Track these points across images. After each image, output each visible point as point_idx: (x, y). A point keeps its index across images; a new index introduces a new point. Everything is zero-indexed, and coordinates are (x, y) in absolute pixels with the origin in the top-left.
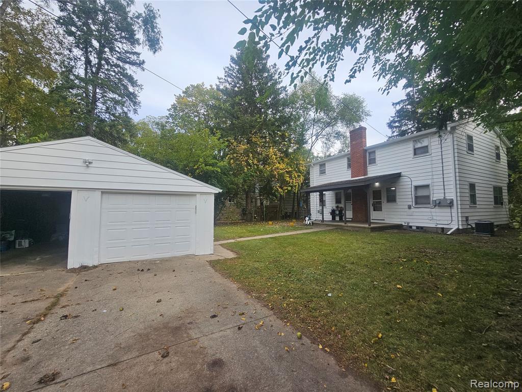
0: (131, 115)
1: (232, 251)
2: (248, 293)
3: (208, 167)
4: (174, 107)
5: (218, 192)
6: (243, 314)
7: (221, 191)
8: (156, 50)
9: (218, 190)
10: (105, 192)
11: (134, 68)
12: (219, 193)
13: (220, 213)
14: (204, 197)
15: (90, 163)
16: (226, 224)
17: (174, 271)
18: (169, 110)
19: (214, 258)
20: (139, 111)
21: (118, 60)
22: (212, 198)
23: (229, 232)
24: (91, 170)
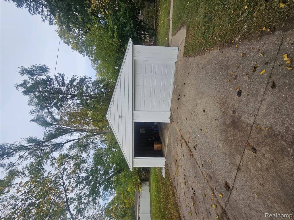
0: (93, 80)
1: (180, 29)
2: (230, 44)
3: (115, 36)
4: (81, 52)
5: (132, 42)
6: (255, 68)
7: (130, 39)
8: (47, 68)
9: (130, 42)
10: (134, 109)
11: (65, 79)
12: (132, 40)
13: (148, 25)
14: (136, 53)
15: (120, 116)
16: (157, 20)
17: (185, 84)
18: (84, 56)
19: (182, 49)
20: (89, 76)
21: (64, 86)
22: (136, 46)
23: (163, 22)
24: (123, 115)
